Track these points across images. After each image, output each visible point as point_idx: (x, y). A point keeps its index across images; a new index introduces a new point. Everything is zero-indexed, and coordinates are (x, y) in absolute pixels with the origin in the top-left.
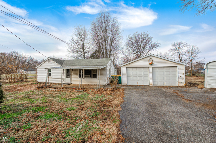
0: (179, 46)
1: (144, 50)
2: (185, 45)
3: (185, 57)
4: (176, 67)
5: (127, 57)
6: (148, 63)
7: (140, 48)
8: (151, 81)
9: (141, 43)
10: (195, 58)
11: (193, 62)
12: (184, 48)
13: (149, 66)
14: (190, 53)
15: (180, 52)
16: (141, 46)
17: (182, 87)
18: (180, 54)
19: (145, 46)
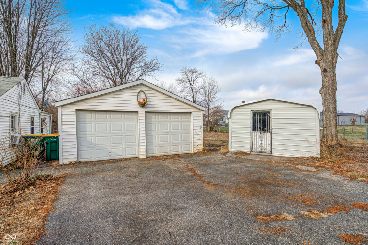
0: (192, 75)
1: (129, 72)
2: (200, 76)
3: (200, 98)
4: (189, 114)
5: (85, 82)
6: (137, 103)
7: (119, 65)
8: (143, 145)
9: (122, 55)
10: (214, 100)
11: (212, 106)
12: (199, 81)
13: (137, 108)
14: (208, 91)
15: (194, 86)
16: (123, 62)
17: (198, 154)
18: (194, 90)
19: (131, 64)
